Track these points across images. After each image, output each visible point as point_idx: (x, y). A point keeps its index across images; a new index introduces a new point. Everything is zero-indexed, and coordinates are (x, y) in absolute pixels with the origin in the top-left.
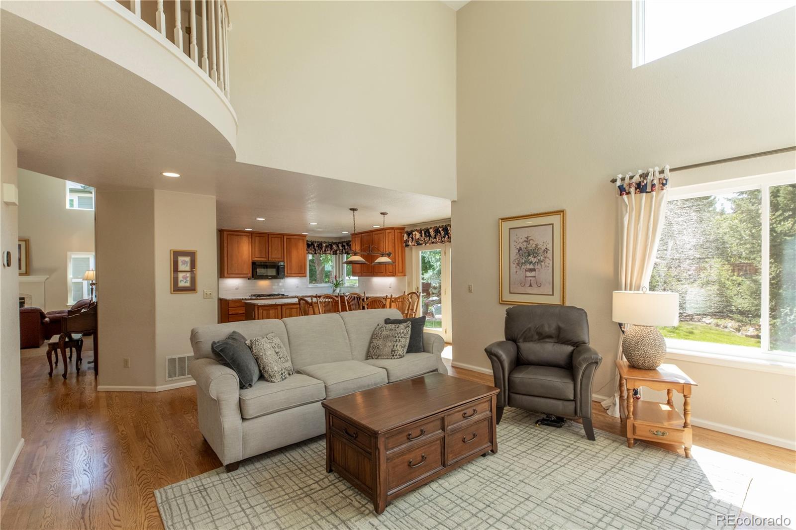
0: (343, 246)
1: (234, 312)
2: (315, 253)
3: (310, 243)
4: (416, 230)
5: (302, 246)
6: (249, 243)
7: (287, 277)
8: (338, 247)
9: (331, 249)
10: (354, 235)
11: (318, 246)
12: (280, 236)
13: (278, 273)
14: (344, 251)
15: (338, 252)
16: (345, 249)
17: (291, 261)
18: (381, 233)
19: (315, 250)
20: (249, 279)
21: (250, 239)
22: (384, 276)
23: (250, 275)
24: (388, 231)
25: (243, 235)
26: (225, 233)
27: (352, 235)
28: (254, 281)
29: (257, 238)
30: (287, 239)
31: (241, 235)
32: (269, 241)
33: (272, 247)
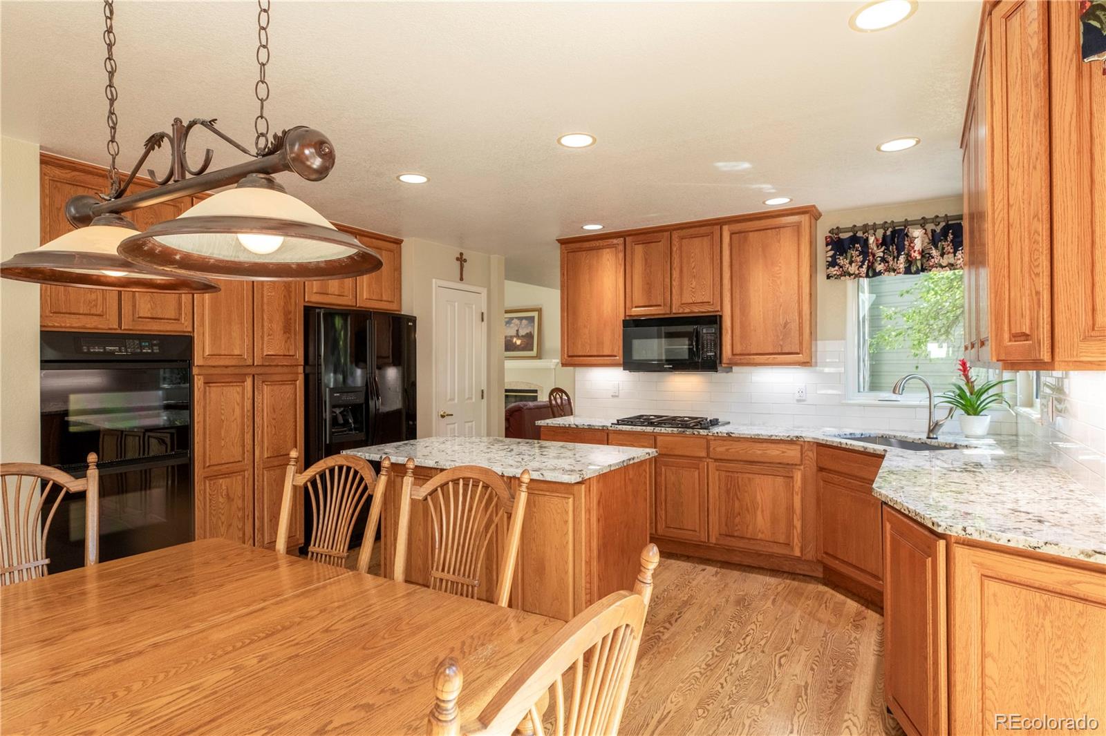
6: (617, 267)
11: (885, 244)
12: (709, 230)
17: (745, 312)
19: (871, 259)
23: (620, 358)
25: (602, 247)
26: (564, 248)
29: (639, 250)
30: (732, 234)
31: (595, 249)
32: (674, 254)
33: (681, 271)
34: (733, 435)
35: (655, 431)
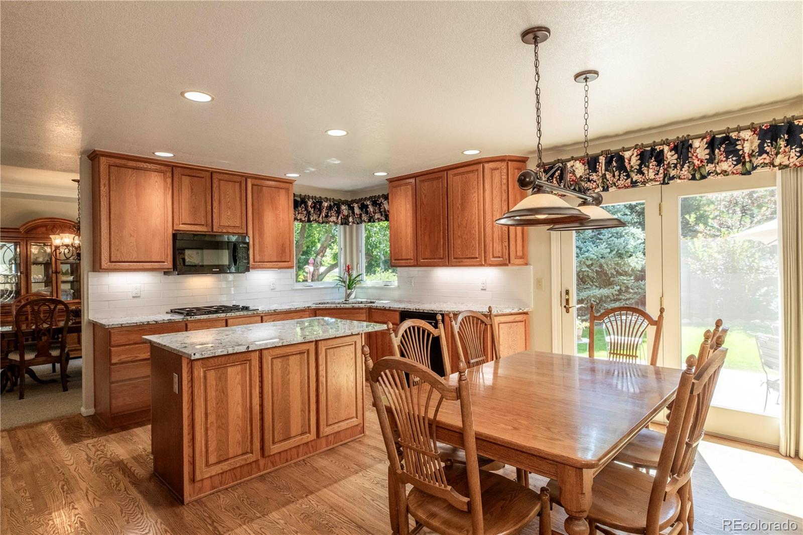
0: (363, 207)
1: (123, 358)
2: (309, 221)
3: (299, 199)
4: (572, 158)
5: (285, 204)
6: (165, 190)
7: (254, 268)
8: (352, 209)
9: (338, 212)
10: (395, 182)
11: (314, 207)
12: (238, 179)
13: (235, 259)
14: (364, 217)
15: (351, 219)
16: (367, 212)
17: (261, 234)
18: (472, 171)
19: (309, 213)
20: (165, 273)
21: (169, 181)
22: (481, 265)
23: (169, 264)
24: (492, 165)
25: (150, 170)
26: (103, 160)
27: (391, 181)
28: (174, 278)
29: (186, 180)
30: (253, 185)
31: (146, 170)
32: (214, 189)
33: (220, 202)
34: (277, 311)
35: (227, 316)
